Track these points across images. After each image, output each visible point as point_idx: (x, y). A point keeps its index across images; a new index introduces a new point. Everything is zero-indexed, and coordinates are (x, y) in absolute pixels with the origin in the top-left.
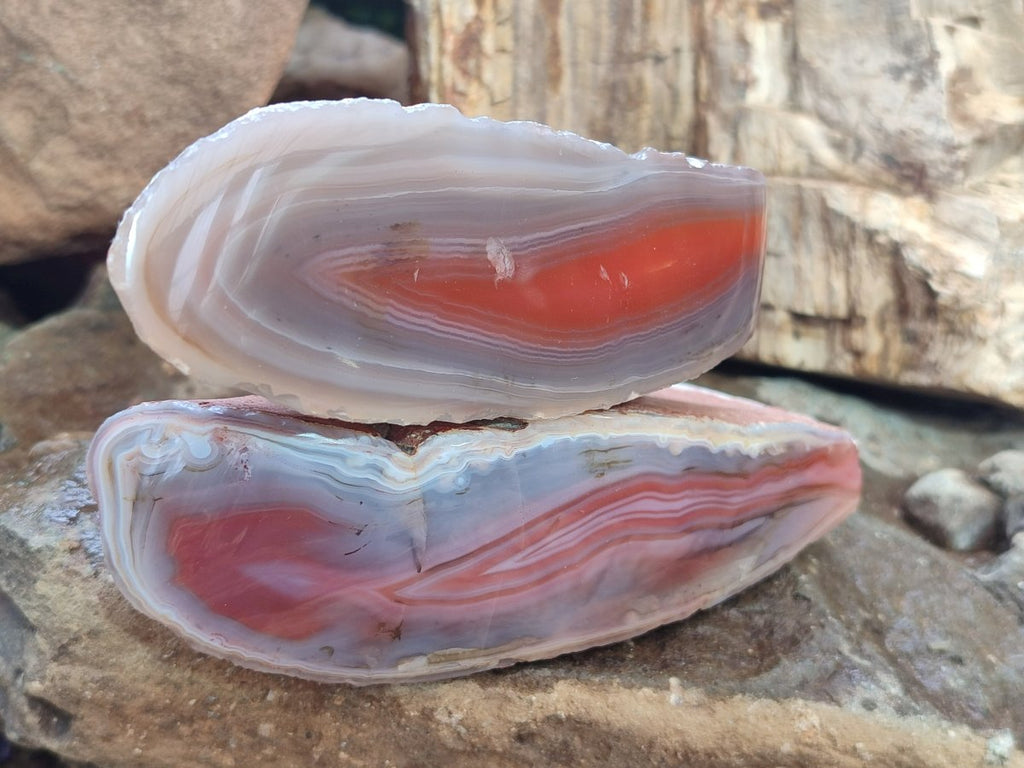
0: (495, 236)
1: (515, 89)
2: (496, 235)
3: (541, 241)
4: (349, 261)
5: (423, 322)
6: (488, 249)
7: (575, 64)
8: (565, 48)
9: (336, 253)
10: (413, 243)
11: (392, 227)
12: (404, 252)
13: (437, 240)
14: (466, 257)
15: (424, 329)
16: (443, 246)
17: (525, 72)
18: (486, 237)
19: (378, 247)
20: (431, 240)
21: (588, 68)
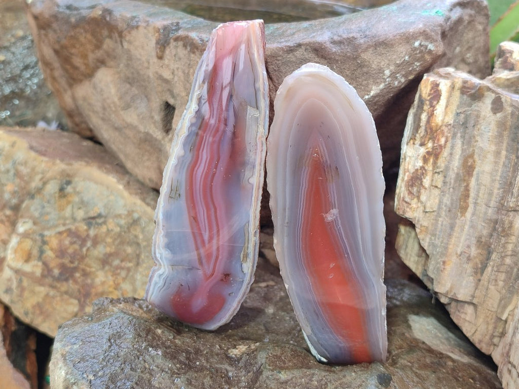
0: (339, 211)
1: (439, 208)
2: (340, 213)
3: (340, 234)
4: (322, 151)
5: (304, 184)
6: (334, 209)
7: (476, 204)
8: (472, 194)
9: (324, 144)
10: (332, 175)
11: (336, 167)
12: (328, 172)
13: (334, 187)
14: (330, 200)
15: (301, 184)
16: (333, 189)
17: (447, 200)
18: (338, 208)
19: (329, 162)
20: (334, 184)
21: (482, 208)
